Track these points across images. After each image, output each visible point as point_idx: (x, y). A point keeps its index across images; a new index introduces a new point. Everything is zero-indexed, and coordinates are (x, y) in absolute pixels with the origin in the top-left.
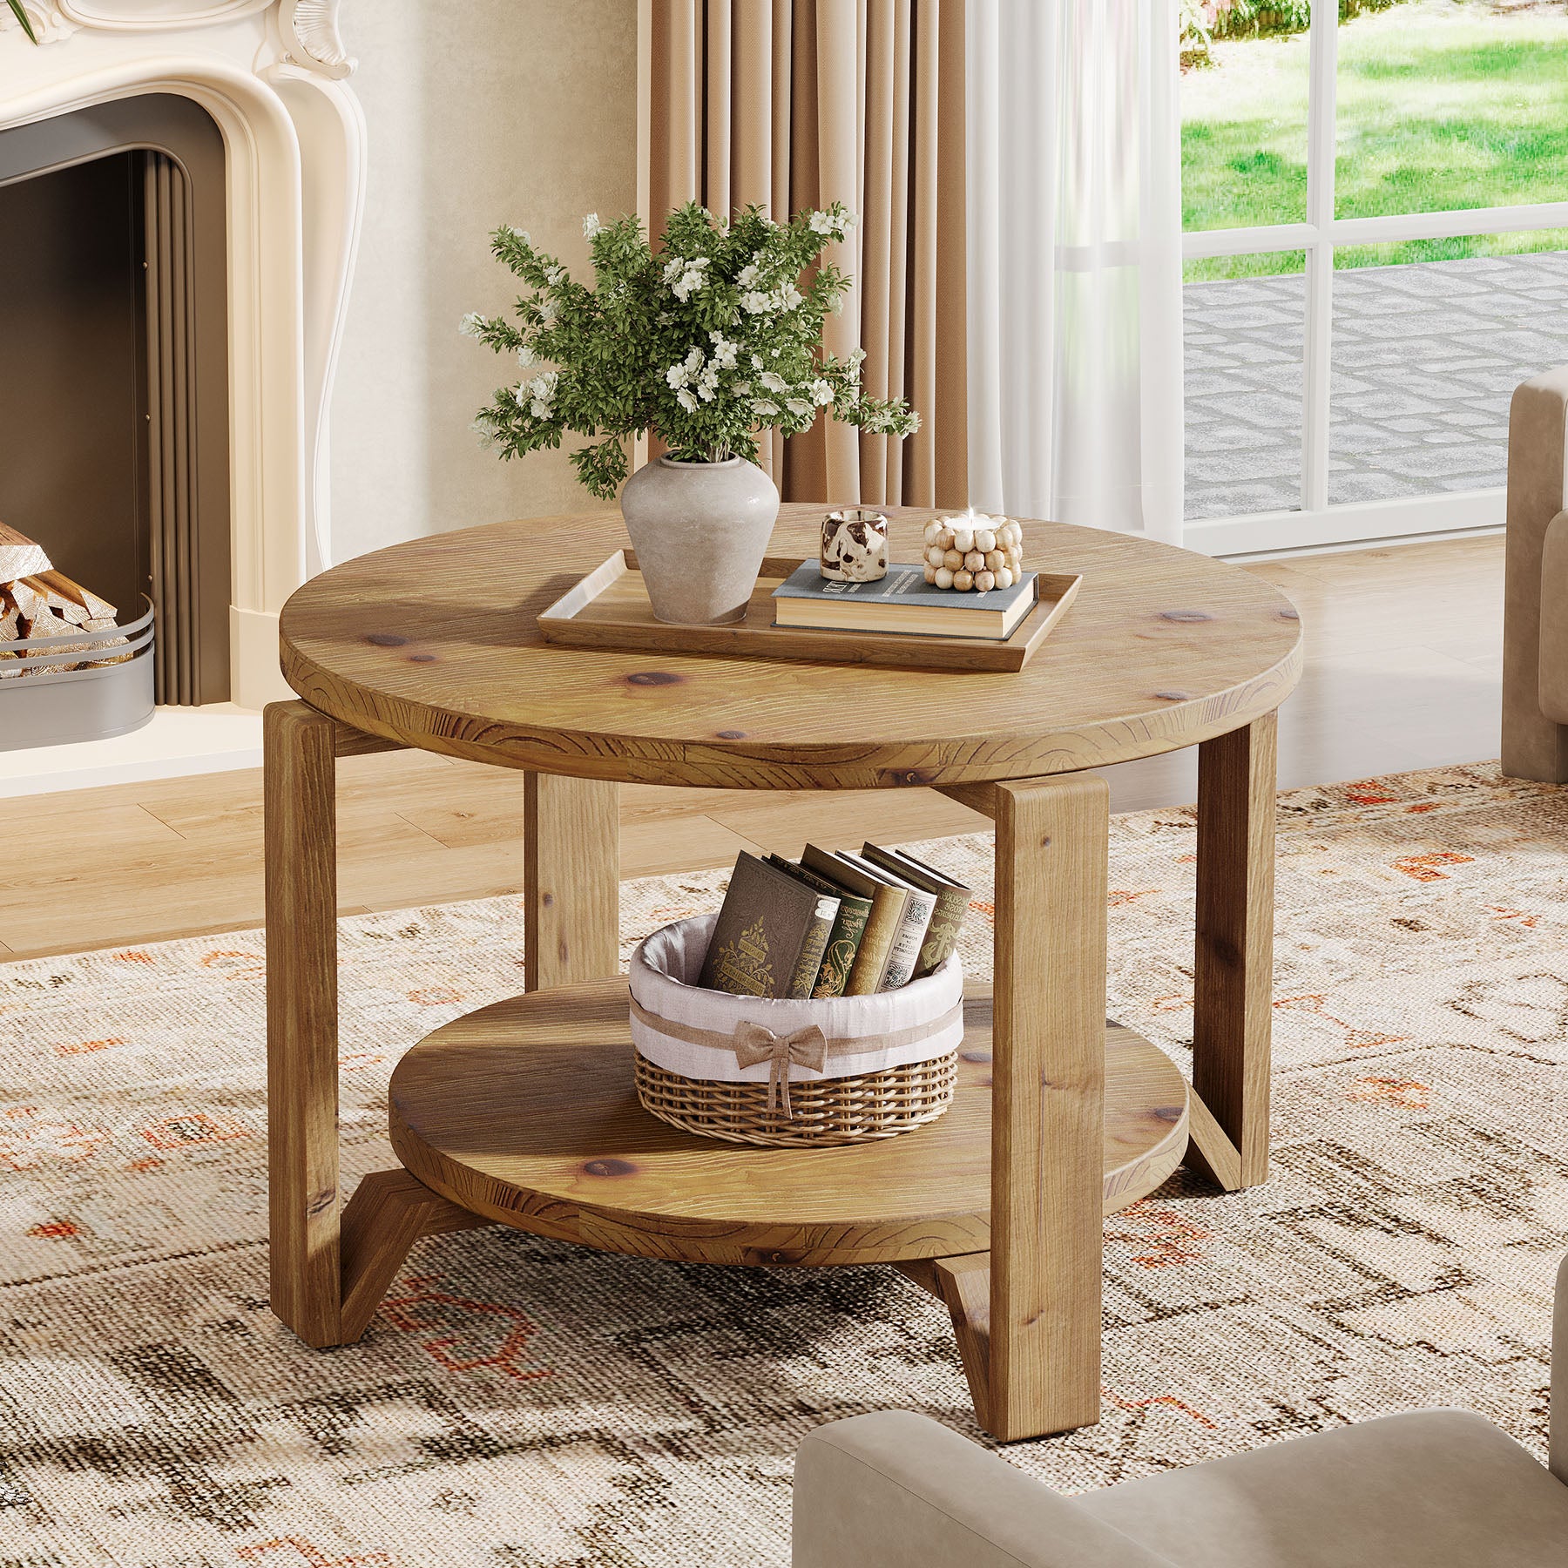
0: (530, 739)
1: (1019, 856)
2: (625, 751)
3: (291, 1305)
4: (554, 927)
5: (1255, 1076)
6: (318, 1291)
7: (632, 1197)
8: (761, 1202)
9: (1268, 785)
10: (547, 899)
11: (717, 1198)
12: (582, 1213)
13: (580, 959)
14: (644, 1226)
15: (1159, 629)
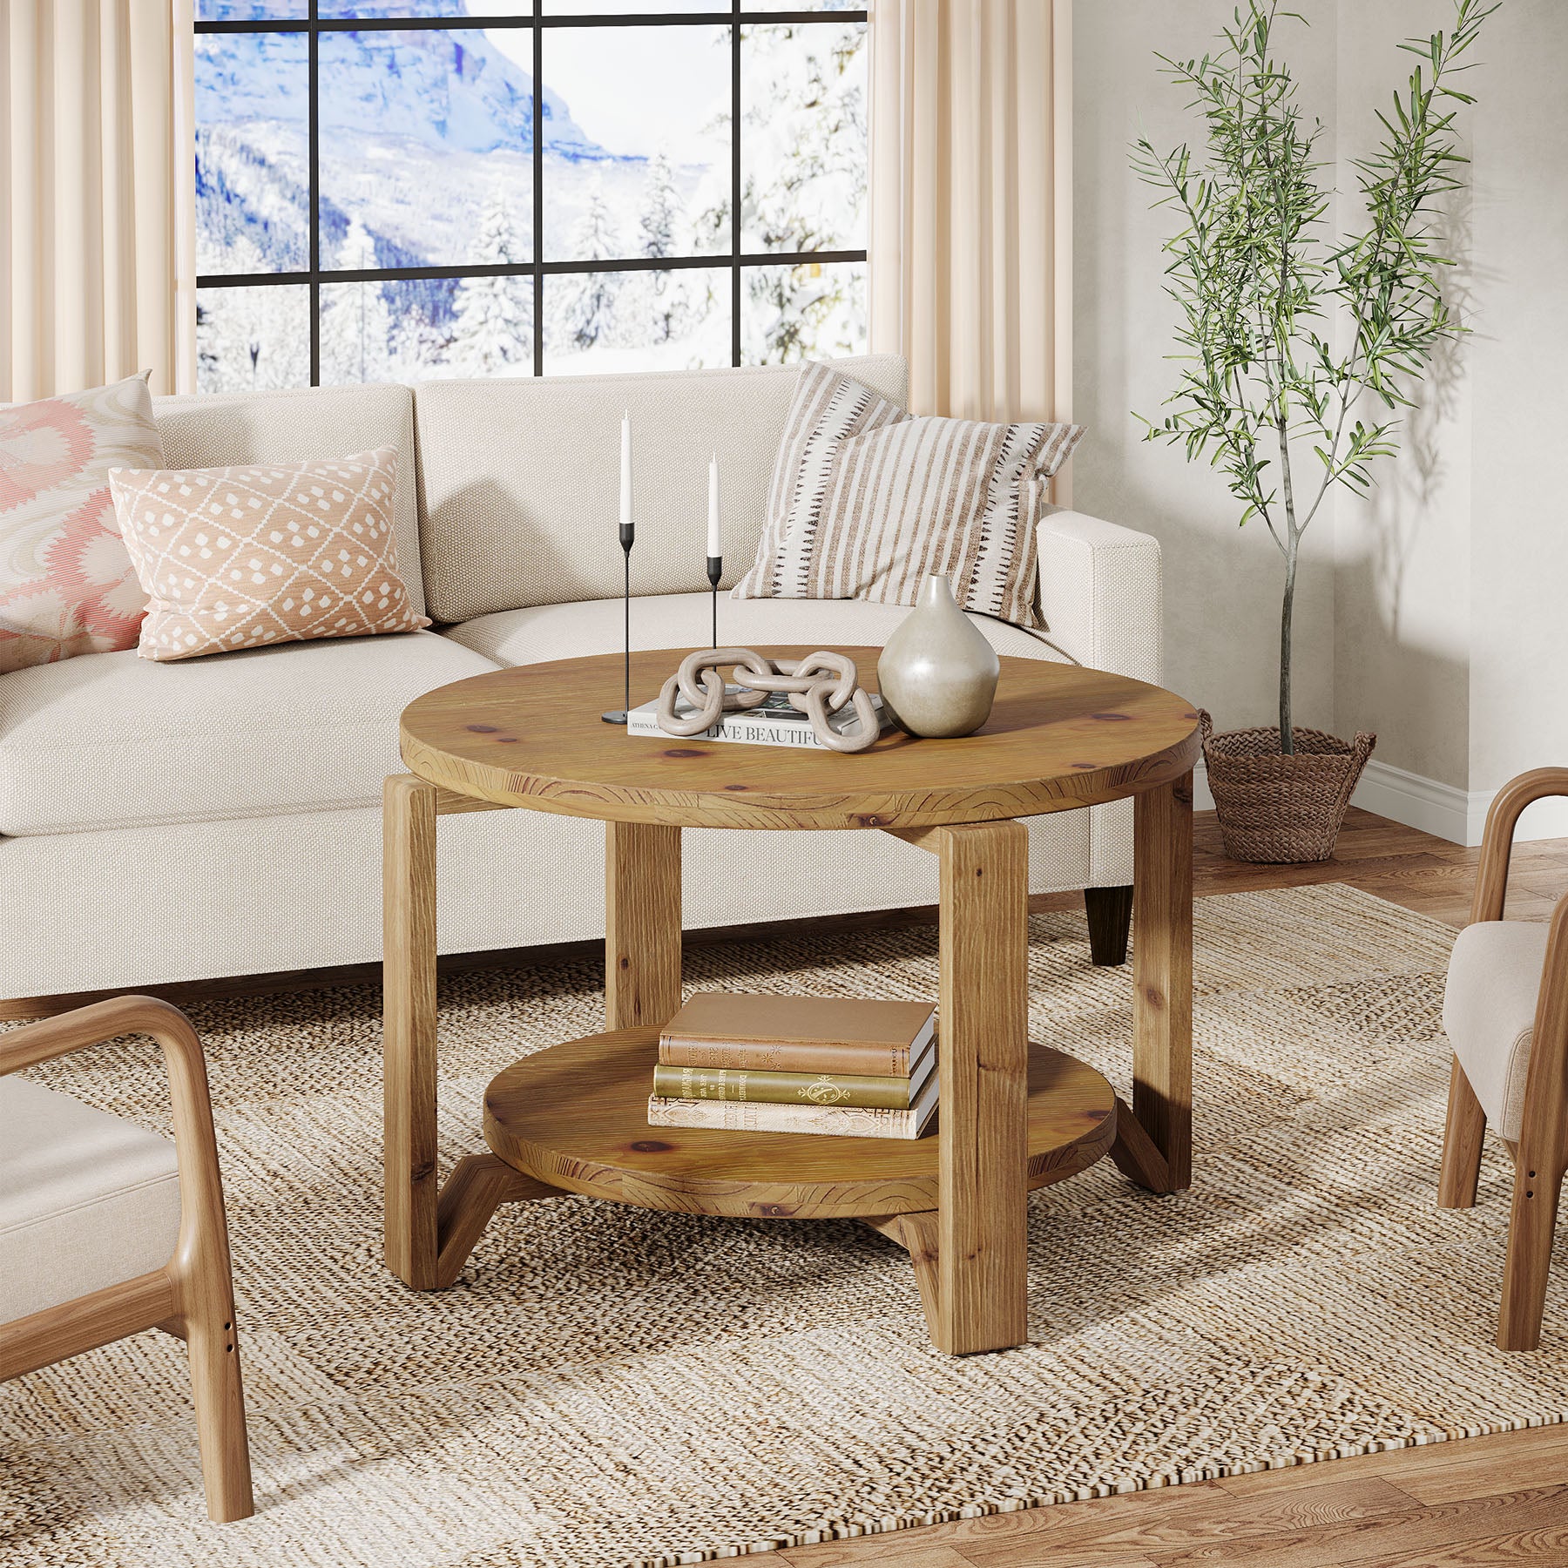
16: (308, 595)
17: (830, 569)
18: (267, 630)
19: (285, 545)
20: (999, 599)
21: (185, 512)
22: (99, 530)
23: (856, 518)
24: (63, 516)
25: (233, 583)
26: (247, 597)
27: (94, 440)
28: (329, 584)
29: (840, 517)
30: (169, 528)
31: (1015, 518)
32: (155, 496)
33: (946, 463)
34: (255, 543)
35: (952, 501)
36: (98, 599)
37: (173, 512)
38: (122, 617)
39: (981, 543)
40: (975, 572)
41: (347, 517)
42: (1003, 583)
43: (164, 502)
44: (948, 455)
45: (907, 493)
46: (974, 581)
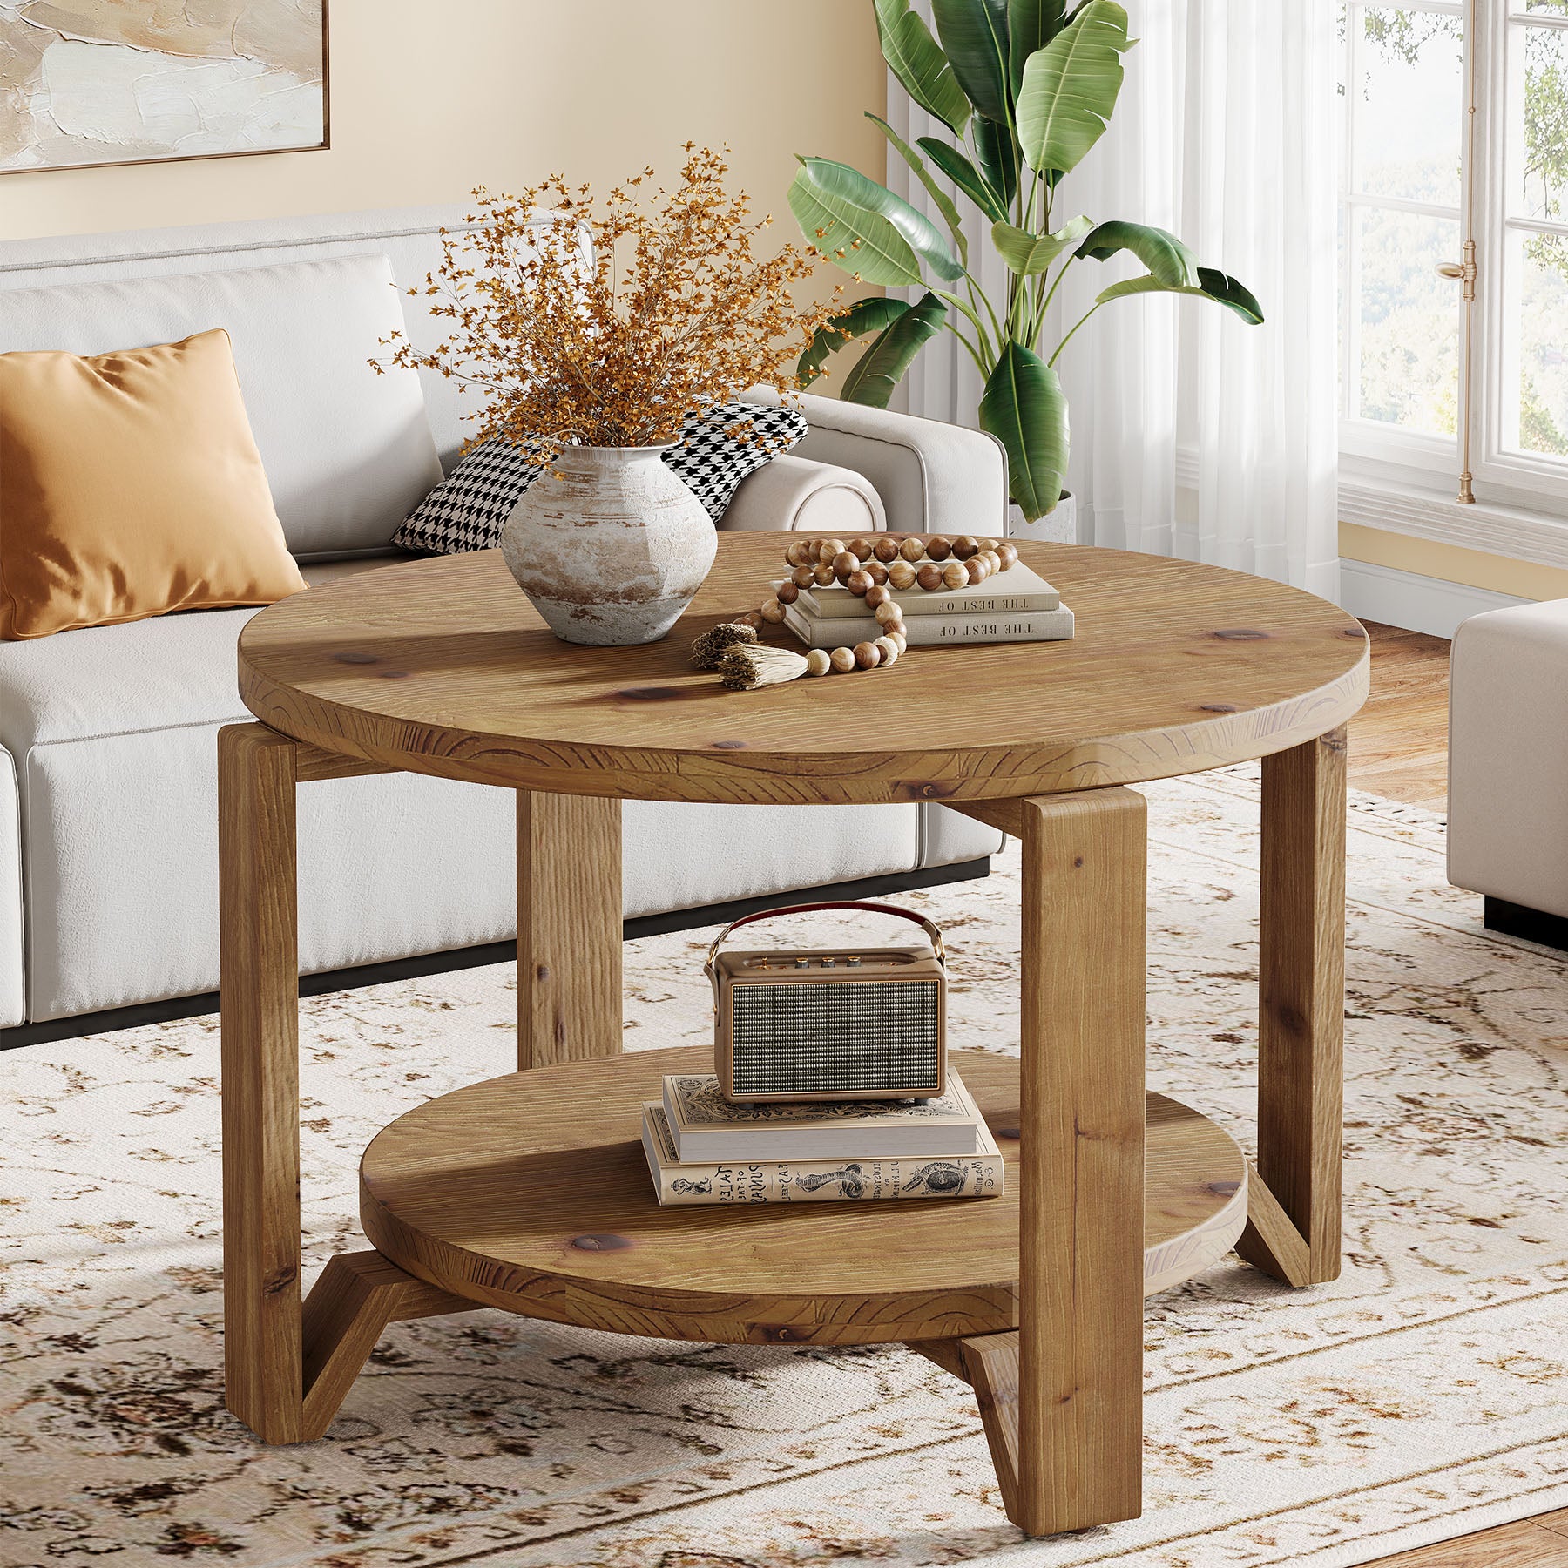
0: (508, 751)
1: (1048, 880)
2: (612, 762)
3: (248, 1397)
4: (549, 1002)
5: (1325, 1159)
6: (277, 1381)
7: (624, 1271)
8: (767, 1276)
9: (1336, 833)
10: (541, 972)
11: (719, 1272)
12: (569, 1288)
13: (579, 1040)
14: (637, 1301)
15: (1211, 647)
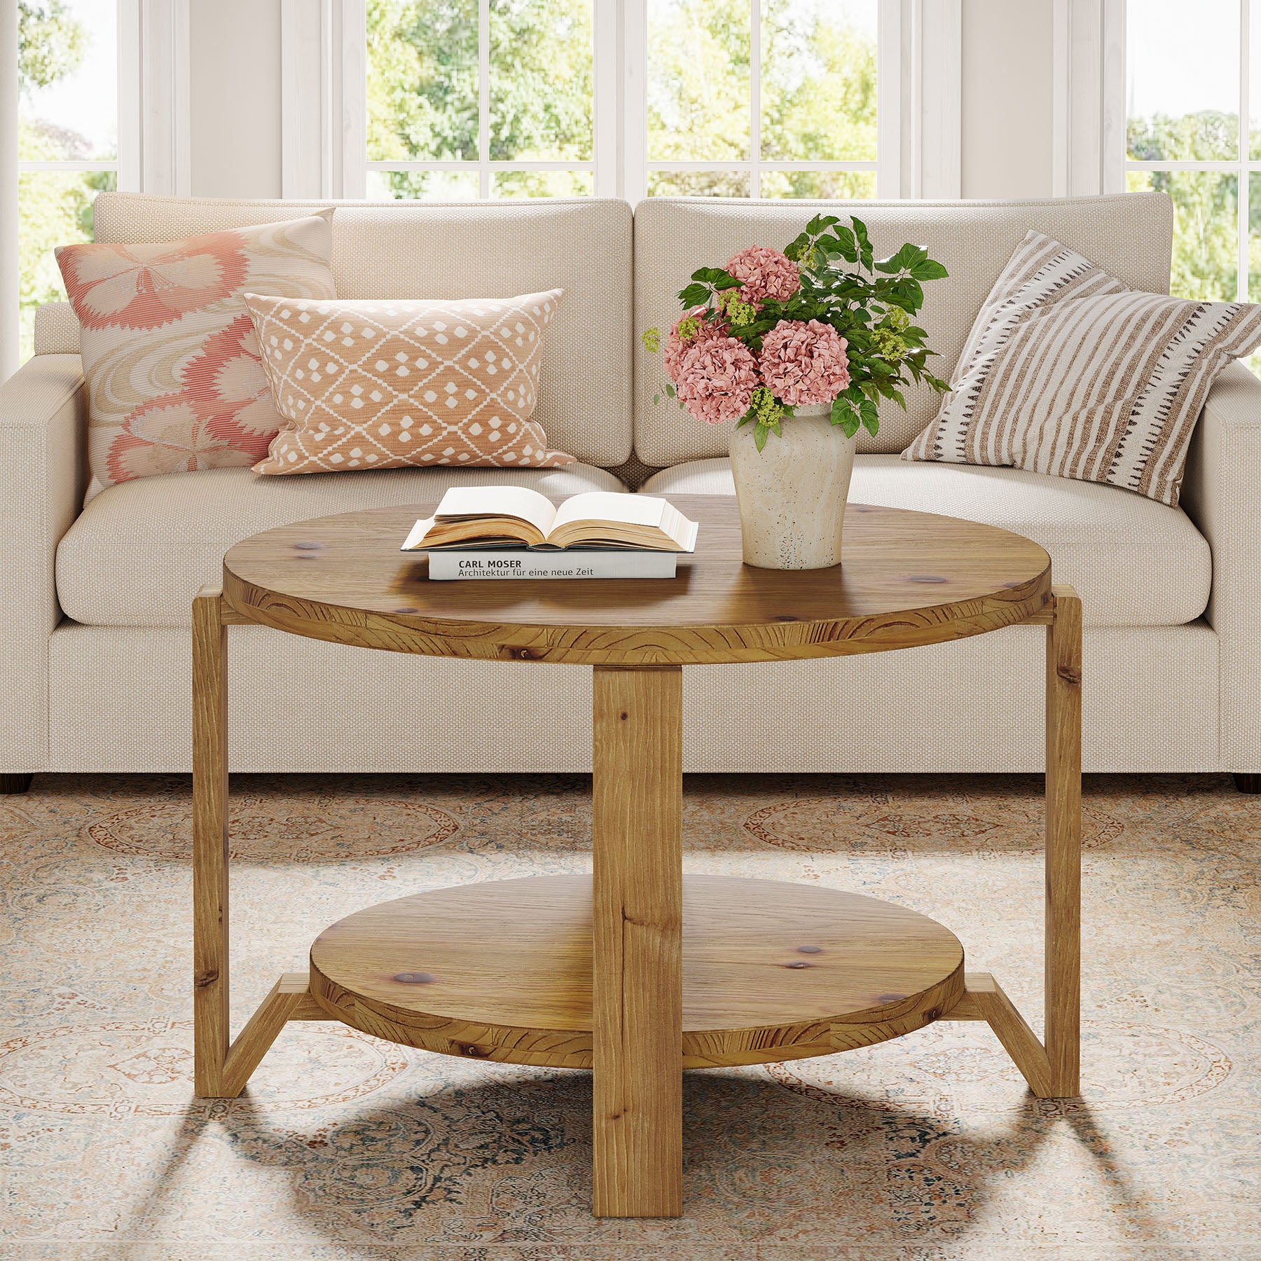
16: (407, 422)
17: (985, 435)
18: (367, 452)
19: (390, 375)
20: (1138, 474)
21: (302, 337)
22: (238, 351)
23: (1017, 387)
24: (205, 337)
25: (335, 407)
26: (345, 420)
27: (247, 269)
28: (430, 413)
29: (1002, 385)
30: (289, 352)
31: (1174, 394)
32: (278, 322)
33: (1118, 336)
34: (360, 370)
35: (1112, 374)
36: (230, 415)
37: (291, 337)
38: (255, 434)
39: (1131, 418)
40: (1121, 446)
41: (463, 352)
42: (1145, 458)
43: (285, 327)
44: (1123, 328)
45: (1071, 363)
46: (1118, 455)
